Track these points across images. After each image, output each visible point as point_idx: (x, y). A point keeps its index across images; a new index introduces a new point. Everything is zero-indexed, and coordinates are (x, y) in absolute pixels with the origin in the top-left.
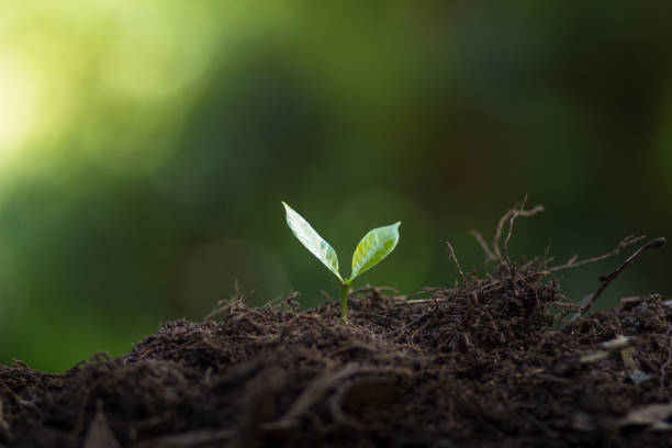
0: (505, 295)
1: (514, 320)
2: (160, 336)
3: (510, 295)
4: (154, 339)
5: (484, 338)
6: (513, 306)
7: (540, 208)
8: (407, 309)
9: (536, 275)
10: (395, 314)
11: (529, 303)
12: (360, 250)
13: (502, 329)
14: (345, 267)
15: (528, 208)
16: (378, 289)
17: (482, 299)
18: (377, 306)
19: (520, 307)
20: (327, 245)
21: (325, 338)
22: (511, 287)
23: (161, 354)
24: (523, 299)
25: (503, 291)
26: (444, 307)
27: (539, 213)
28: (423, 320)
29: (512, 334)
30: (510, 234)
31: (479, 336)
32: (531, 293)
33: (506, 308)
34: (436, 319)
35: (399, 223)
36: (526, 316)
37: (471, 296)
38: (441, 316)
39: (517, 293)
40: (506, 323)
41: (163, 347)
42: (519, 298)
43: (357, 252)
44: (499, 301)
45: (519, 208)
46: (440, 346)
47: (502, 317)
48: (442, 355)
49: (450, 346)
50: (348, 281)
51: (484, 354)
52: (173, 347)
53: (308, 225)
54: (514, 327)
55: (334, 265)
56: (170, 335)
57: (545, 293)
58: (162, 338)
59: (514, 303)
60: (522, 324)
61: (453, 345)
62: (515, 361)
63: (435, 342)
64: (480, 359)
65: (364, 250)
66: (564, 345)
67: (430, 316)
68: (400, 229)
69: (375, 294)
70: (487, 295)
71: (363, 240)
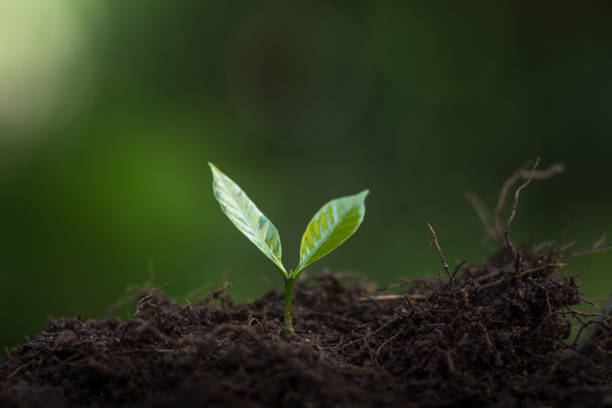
0: (505, 295)
1: (516, 331)
2: (37, 344)
3: (512, 296)
4: (30, 348)
5: (474, 358)
6: (515, 311)
7: (558, 168)
8: (374, 308)
9: (549, 267)
10: (358, 313)
11: (537, 309)
12: (312, 229)
13: (499, 345)
14: (291, 252)
15: (543, 167)
16: (338, 276)
17: (475, 299)
18: (337, 300)
19: (525, 313)
20: (268, 223)
21: (257, 357)
22: (514, 283)
23: (37, 371)
24: (530, 303)
25: (503, 287)
26: (423, 310)
27: (557, 175)
28: (395, 325)
29: (513, 351)
30: (514, 212)
31: (468, 354)
32: (541, 294)
33: (507, 313)
34: (412, 327)
35: (366, 193)
36: (533, 327)
37: (460, 295)
38: (418, 321)
39: (521, 293)
40: (505, 335)
41: (40, 362)
42: (525, 300)
43: (307, 233)
44: (498, 301)
45: (531, 168)
46: (414, 367)
47: (500, 326)
48: (415, 382)
49: (426, 369)
50: (293, 274)
51: (474, 382)
52: (55, 363)
53: (244, 195)
54: (516, 341)
55: (275, 251)
56: (52, 344)
57: (558, 296)
58: (40, 349)
59: (517, 308)
60: (527, 337)
61: (431, 368)
62: (514, 393)
63: (407, 360)
64: (467, 389)
65: (317, 231)
66: (582, 372)
67: (403, 320)
68: (367, 201)
69: (335, 282)
70: (481, 291)
71: (317, 217)
